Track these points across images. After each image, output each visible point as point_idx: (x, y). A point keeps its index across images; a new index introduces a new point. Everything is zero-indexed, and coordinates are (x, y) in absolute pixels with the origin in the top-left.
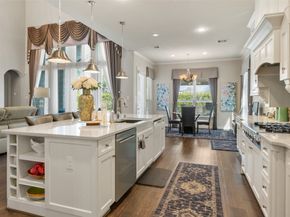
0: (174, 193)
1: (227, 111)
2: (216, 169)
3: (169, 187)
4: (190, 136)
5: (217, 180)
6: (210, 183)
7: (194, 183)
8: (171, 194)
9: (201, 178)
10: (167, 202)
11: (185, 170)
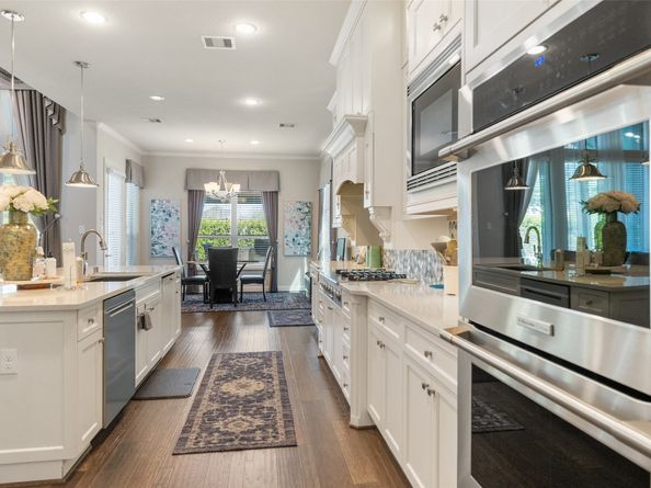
0: (211, 399)
1: (295, 255)
2: (279, 355)
3: (200, 393)
4: (227, 307)
5: (281, 371)
6: (270, 377)
7: (244, 380)
8: (205, 402)
9: (254, 372)
10: (200, 414)
11: (225, 364)
